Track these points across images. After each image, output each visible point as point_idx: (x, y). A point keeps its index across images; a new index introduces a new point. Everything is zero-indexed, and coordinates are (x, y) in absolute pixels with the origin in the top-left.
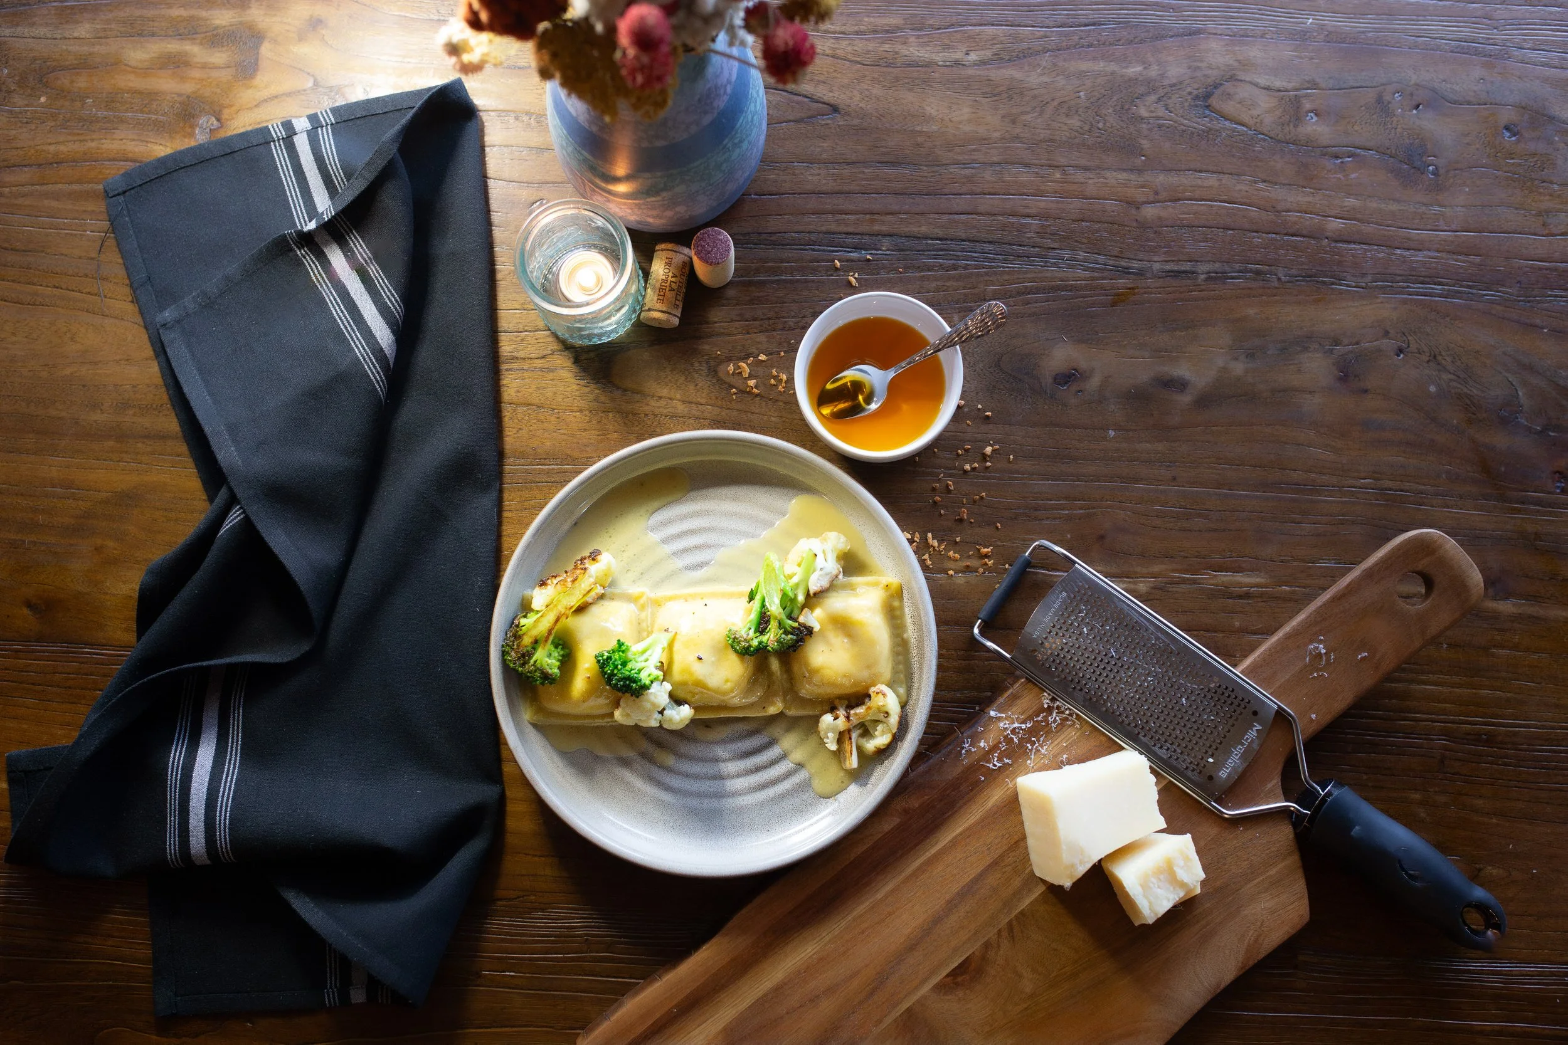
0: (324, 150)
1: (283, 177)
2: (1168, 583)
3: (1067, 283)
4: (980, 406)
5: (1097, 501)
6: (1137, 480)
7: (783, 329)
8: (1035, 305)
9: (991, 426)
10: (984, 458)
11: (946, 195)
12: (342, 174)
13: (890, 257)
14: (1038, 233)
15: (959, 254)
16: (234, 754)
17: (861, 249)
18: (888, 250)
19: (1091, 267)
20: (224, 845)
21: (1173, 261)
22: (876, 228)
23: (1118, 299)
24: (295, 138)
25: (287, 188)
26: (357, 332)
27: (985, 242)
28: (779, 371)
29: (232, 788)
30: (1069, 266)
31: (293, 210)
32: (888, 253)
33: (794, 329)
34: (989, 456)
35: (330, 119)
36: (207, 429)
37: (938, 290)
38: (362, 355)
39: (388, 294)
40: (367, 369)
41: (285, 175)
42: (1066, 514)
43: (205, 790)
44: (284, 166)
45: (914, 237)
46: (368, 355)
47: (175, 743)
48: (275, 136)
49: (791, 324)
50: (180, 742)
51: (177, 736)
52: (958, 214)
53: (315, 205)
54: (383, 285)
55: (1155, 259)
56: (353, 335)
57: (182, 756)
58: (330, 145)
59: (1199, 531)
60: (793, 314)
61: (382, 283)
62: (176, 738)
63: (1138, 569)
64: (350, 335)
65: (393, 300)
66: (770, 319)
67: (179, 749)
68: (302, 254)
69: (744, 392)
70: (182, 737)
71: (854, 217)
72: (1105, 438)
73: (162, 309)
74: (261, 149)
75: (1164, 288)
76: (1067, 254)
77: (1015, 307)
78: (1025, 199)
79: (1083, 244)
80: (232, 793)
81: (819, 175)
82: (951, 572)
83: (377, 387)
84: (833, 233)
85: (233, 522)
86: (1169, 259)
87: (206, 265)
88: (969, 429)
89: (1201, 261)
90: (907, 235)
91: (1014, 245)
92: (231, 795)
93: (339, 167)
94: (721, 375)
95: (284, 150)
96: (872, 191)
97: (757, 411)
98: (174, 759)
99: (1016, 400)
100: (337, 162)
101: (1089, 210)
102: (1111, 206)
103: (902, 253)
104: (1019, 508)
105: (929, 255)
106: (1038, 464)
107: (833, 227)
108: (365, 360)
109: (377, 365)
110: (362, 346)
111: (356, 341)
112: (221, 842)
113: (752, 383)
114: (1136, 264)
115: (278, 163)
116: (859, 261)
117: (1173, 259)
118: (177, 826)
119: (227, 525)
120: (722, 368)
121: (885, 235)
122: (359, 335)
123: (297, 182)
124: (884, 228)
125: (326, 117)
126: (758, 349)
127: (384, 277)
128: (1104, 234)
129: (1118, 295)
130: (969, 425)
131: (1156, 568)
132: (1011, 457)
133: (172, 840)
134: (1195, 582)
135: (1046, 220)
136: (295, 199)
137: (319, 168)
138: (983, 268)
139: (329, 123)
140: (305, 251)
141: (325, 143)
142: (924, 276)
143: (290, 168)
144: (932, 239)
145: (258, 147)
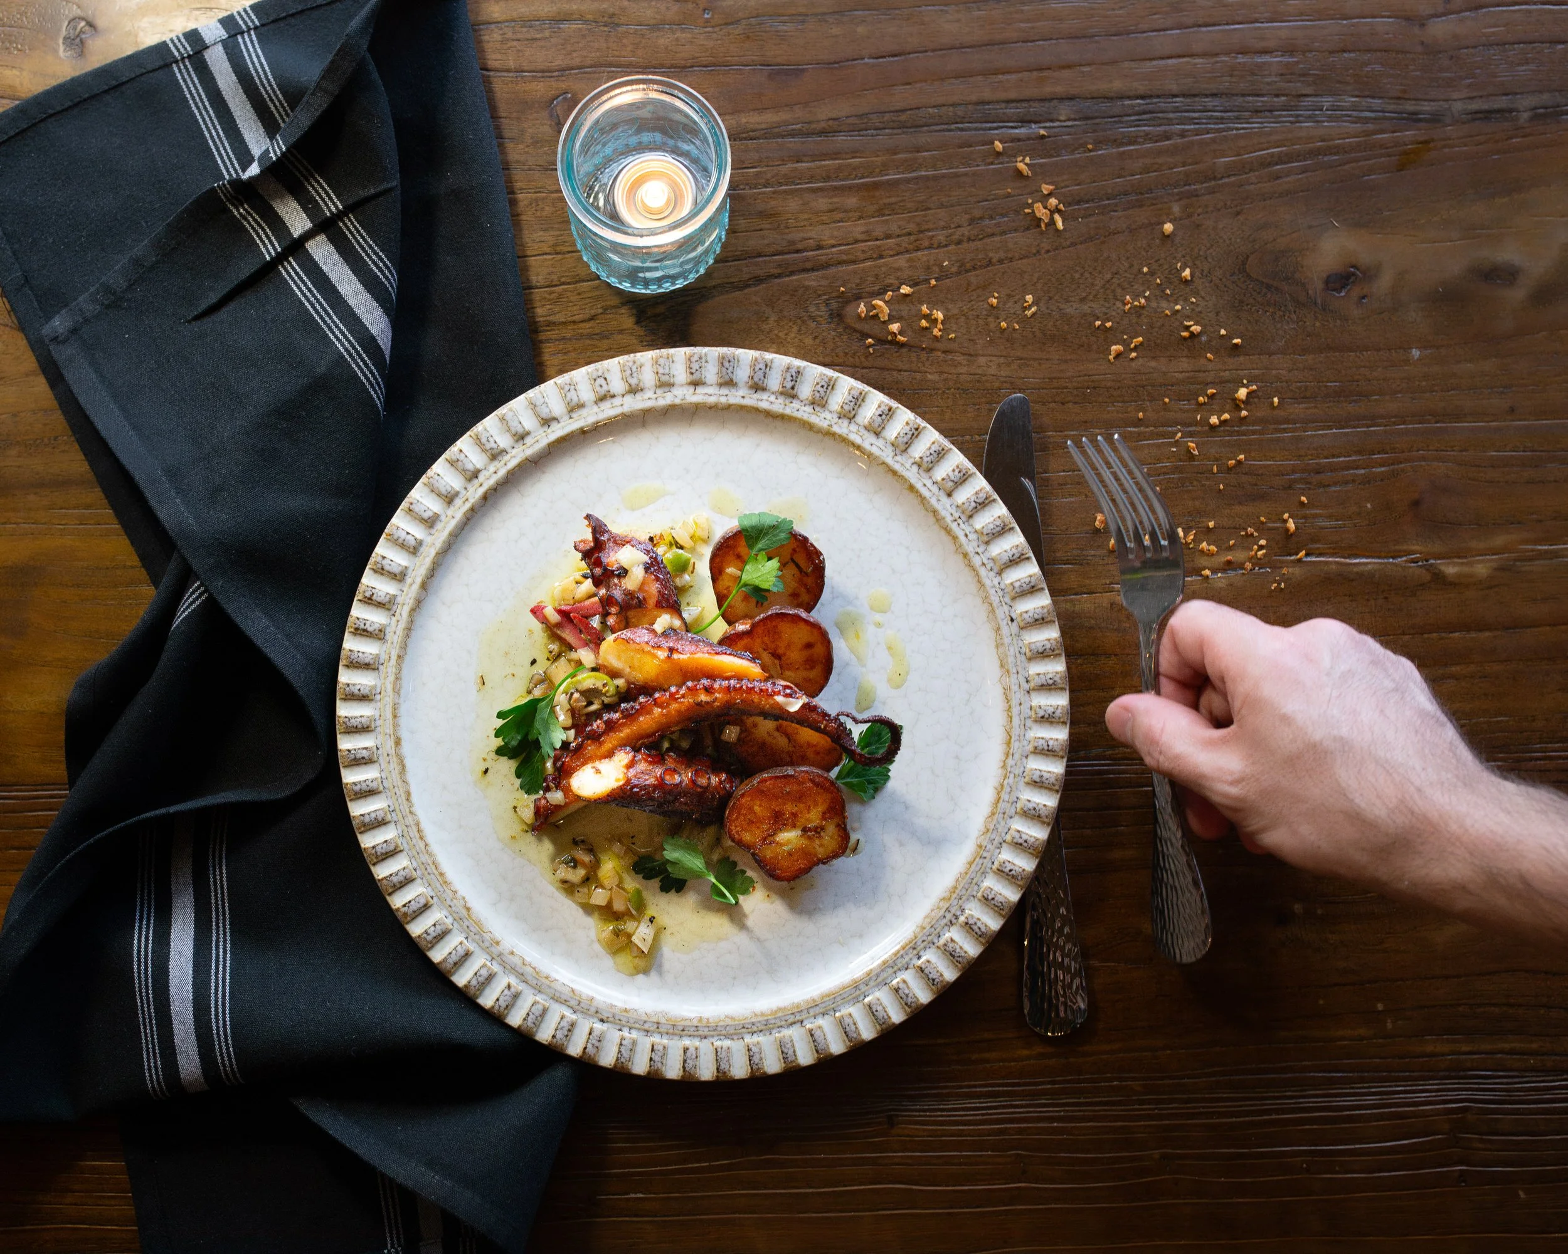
0: (250, 66)
1: (196, 111)
2: (1519, 560)
3: (1331, 143)
4: (1223, 332)
5: (1403, 452)
6: (1458, 416)
7: (931, 247)
8: (1286, 180)
9: (1241, 359)
10: (1236, 405)
11: (1144, 32)
12: (280, 96)
13: (1072, 130)
14: (1282, 75)
15: (1171, 115)
16: (221, 932)
17: (1030, 122)
18: (1069, 120)
19: (1362, 117)
20: (227, 1062)
21: (1481, 97)
22: (1048, 90)
23: (1406, 160)
24: (207, 55)
25: (203, 126)
26: (335, 318)
27: (1206, 96)
28: (933, 305)
29: (228, 981)
30: (1331, 119)
31: (217, 156)
32: (1070, 123)
33: (946, 246)
34: (1243, 402)
35: (252, 21)
36: (138, 476)
37: (1146, 170)
38: (346, 350)
39: (374, 257)
40: (356, 369)
41: (198, 108)
42: (1362, 475)
43: (189, 987)
44: (195, 95)
45: (1104, 98)
46: (354, 348)
47: (137, 924)
48: (176, 54)
49: (942, 238)
50: (144, 923)
51: (138, 914)
52: (1162, 58)
53: (247, 146)
54: (365, 246)
55: (1455, 97)
56: (329, 321)
57: (150, 942)
58: (258, 57)
59: (1555, 481)
60: (942, 223)
61: (363, 243)
62: (137, 917)
63: (1474, 544)
64: (325, 322)
65: (381, 265)
66: (909, 234)
67: (144, 933)
68: (240, 214)
69: (888, 342)
70: (145, 916)
71: (1014, 77)
72: (1407, 362)
73: (49, 318)
74: (160, 74)
75: (1471, 136)
76: (1327, 101)
77: (1259, 185)
78: (1259, 28)
79: (1348, 83)
80: (228, 988)
81: (958, 21)
82: (1207, 572)
83: (372, 393)
84: (988, 103)
85: (192, 607)
86: (1475, 94)
87: (103, 249)
88: (1210, 366)
89: (1522, 93)
90: (1095, 95)
91: (1249, 95)
92: (228, 991)
93: (275, 86)
94: (849, 320)
95: (192, 73)
96: (1036, 38)
97: (905, 368)
98: (139, 947)
99: (1274, 319)
100: (272, 80)
101: (1352, 35)
102: (1383, 24)
103: (1089, 122)
104: (1294, 472)
105: (1128, 121)
106: (1316, 407)
107: (987, 95)
108: (350, 355)
109: (368, 362)
110: (345, 337)
111: (335, 330)
112: (222, 1058)
113: (895, 327)
114: (1427, 107)
115: (187, 93)
116: (1029, 139)
117: (1481, 94)
118: (156, 1041)
119: (184, 612)
120: (849, 310)
121: (1061, 99)
122: (338, 322)
123: (217, 117)
124: (1059, 89)
125: (247, 19)
126: (898, 278)
127: (364, 234)
128: (1378, 67)
129: (1405, 153)
130: (1210, 360)
131: (1500, 540)
132: (1276, 400)
133: (152, 1061)
134: (1555, 555)
135: (1292, 56)
136: (217, 140)
137: (246, 92)
138: (1208, 133)
139: (252, 27)
140: (245, 209)
141: (250, 55)
142: (1124, 152)
143: (204, 97)
144: (1129, 98)
145: (156, 74)
